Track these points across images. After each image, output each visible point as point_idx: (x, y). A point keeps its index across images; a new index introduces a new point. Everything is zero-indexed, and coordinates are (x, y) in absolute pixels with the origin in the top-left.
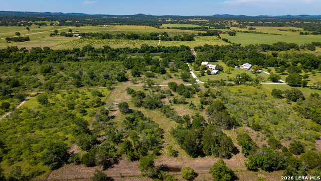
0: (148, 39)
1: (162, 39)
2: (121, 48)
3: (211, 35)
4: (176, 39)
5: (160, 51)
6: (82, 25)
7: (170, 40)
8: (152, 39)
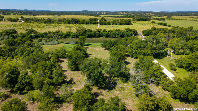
0: (87, 23)
1: (101, 24)
2: (50, 33)
3: (144, 20)
4: (114, 23)
5: (99, 36)
6: (38, 15)
7: (109, 24)
8: (91, 23)
